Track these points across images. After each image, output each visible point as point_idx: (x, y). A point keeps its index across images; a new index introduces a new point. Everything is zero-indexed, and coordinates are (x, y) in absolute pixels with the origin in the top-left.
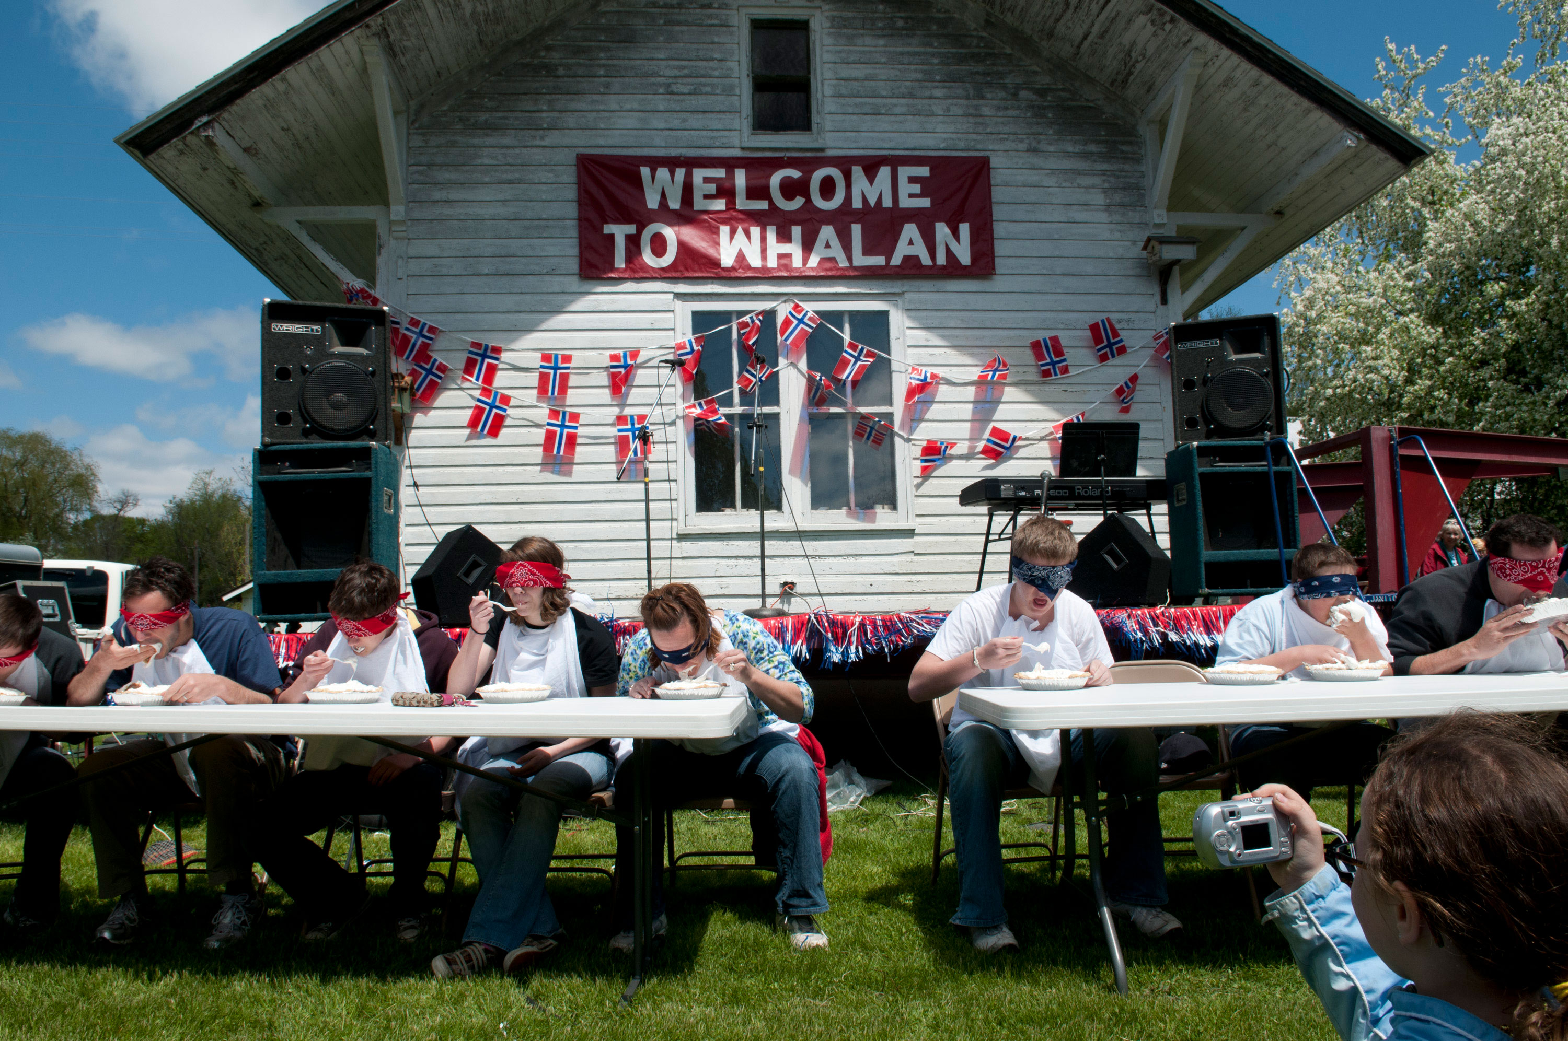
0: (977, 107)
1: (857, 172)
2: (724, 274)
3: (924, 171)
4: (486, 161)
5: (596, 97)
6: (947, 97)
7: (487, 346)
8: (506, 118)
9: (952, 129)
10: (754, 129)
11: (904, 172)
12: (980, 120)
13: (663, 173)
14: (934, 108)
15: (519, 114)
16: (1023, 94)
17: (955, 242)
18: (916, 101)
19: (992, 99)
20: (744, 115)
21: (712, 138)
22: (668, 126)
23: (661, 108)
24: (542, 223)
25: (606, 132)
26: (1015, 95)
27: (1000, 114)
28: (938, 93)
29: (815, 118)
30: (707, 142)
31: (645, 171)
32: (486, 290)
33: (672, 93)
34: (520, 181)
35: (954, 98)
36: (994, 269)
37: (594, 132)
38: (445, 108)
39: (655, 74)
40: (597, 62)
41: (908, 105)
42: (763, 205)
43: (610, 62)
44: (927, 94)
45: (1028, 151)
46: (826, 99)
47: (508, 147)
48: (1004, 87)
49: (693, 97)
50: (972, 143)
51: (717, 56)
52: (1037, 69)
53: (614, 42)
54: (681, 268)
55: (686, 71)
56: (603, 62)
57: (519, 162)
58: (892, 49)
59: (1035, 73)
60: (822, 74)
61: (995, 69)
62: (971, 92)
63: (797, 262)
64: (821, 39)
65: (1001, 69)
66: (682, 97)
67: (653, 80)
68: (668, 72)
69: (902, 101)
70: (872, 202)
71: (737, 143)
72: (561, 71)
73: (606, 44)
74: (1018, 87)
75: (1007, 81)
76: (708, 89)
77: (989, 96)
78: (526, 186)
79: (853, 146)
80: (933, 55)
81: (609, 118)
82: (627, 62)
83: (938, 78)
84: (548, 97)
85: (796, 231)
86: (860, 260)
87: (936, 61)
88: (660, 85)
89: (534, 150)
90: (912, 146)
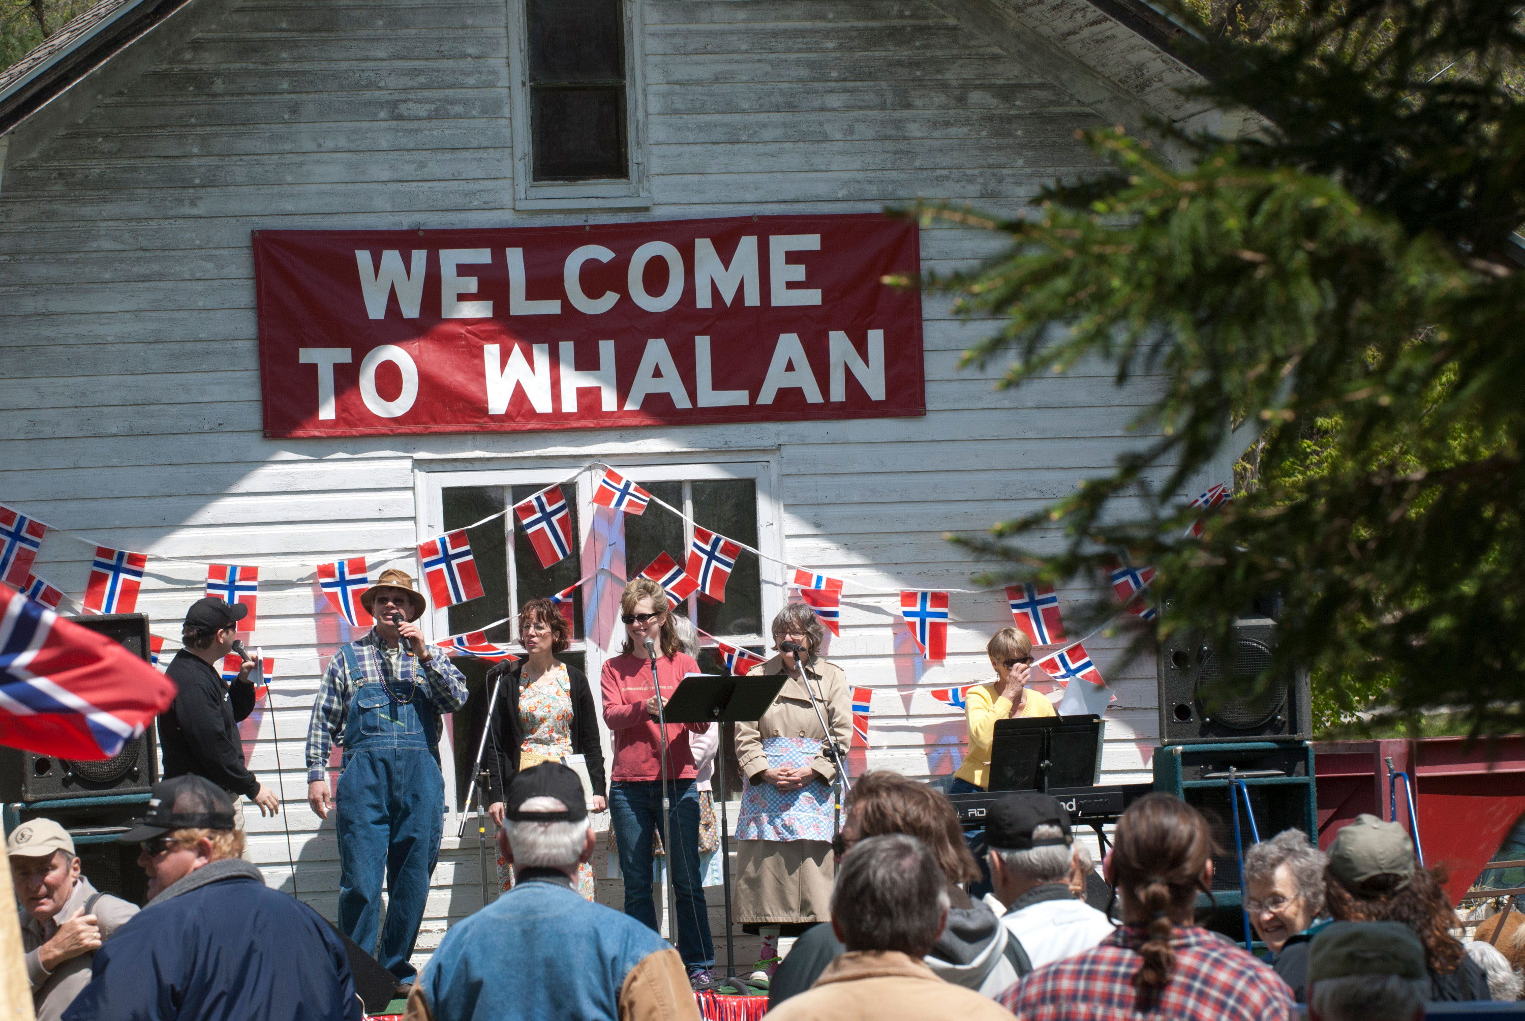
0: (898, 124)
1: (704, 248)
2: (493, 425)
3: (811, 242)
4: (106, 244)
5: (277, 128)
6: (849, 108)
7: (121, 555)
8: (134, 169)
9: (857, 165)
10: (535, 179)
11: (780, 244)
12: (902, 145)
13: (391, 258)
14: (828, 127)
15: (154, 163)
16: (975, 97)
17: (860, 361)
18: (799, 117)
19: (924, 108)
20: (518, 153)
21: (467, 194)
22: (396, 176)
23: (384, 145)
24: (198, 346)
25: (297, 189)
26: (961, 100)
27: (937, 134)
28: (834, 101)
29: (634, 155)
30: (459, 201)
31: (363, 257)
32: (115, 461)
33: (400, 118)
34: (161, 277)
35: (861, 108)
36: (923, 405)
37: (276, 189)
38: (34, 155)
39: (371, 85)
40: (277, 67)
41: (785, 125)
42: (552, 307)
43: (296, 66)
44: (817, 103)
45: (982, 196)
46: (652, 119)
47: (139, 220)
48: (944, 86)
49: (435, 123)
50: (890, 188)
51: (471, 50)
52: (996, 50)
53: (302, 31)
54: (425, 418)
55: (422, 79)
56: (286, 66)
57: (158, 243)
58: (758, 26)
59: (995, 58)
60: (644, 76)
61: (929, 53)
62: (889, 98)
63: (609, 401)
64: (642, 15)
65: (939, 53)
66: (415, 125)
67: (368, 95)
68: (392, 82)
69: (776, 117)
70: (728, 298)
71: (507, 200)
72: (219, 86)
73: (289, 34)
74: (966, 87)
75: (948, 75)
76: (458, 109)
77: (918, 102)
78: (171, 284)
79: (695, 199)
80: (827, 34)
81: (300, 165)
82: (324, 65)
83: (834, 74)
84: (199, 130)
85: (607, 349)
86: (709, 397)
87: (831, 45)
88: (381, 104)
89: (181, 222)
90: (791, 196)
